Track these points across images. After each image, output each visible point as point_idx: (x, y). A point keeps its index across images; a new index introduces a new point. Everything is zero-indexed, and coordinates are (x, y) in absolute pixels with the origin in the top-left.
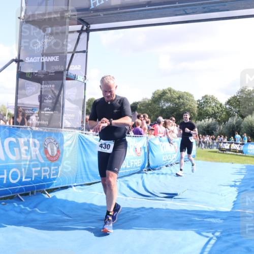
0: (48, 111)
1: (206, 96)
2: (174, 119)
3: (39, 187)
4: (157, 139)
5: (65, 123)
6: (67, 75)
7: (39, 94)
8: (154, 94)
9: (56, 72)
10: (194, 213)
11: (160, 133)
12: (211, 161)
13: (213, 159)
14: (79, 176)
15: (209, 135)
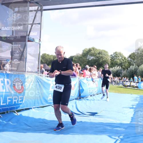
0: (16, 61)
1: (116, 52)
2: (96, 67)
3: (11, 109)
4: (85, 79)
5: (27, 69)
6: (28, 38)
7: (11, 50)
8: (83, 51)
9: (21, 37)
10: (108, 124)
11: (87, 75)
12: (118, 93)
13: (119, 92)
14: (36, 102)
15: (117, 77)
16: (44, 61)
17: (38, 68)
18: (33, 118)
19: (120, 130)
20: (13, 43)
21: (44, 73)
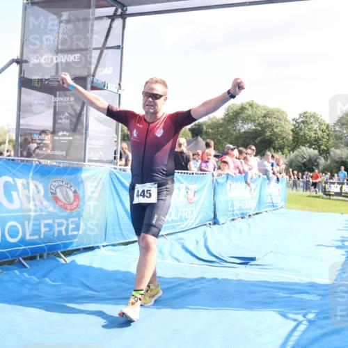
0: (65, 136)
2: (254, 148)
6: (92, 82)
10: (279, 286)
14: (111, 232)
18: (102, 269)
19: (308, 299)
20: (58, 93)
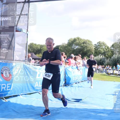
0: (5, 50)
1: (99, 42)
2: (80, 55)
4: (71, 67)
5: (15, 57)
6: (16, 29)
8: (69, 41)
9: (10, 27)
10: (92, 110)
11: (72, 64)
12: (102, 80)
14: (24, 89)
15: (101, 65)
16: (32, 50)
17: (26, 57)
18: (21, 104)
19: (103, 115)
20: (2, 33)
21: (31, 62)
